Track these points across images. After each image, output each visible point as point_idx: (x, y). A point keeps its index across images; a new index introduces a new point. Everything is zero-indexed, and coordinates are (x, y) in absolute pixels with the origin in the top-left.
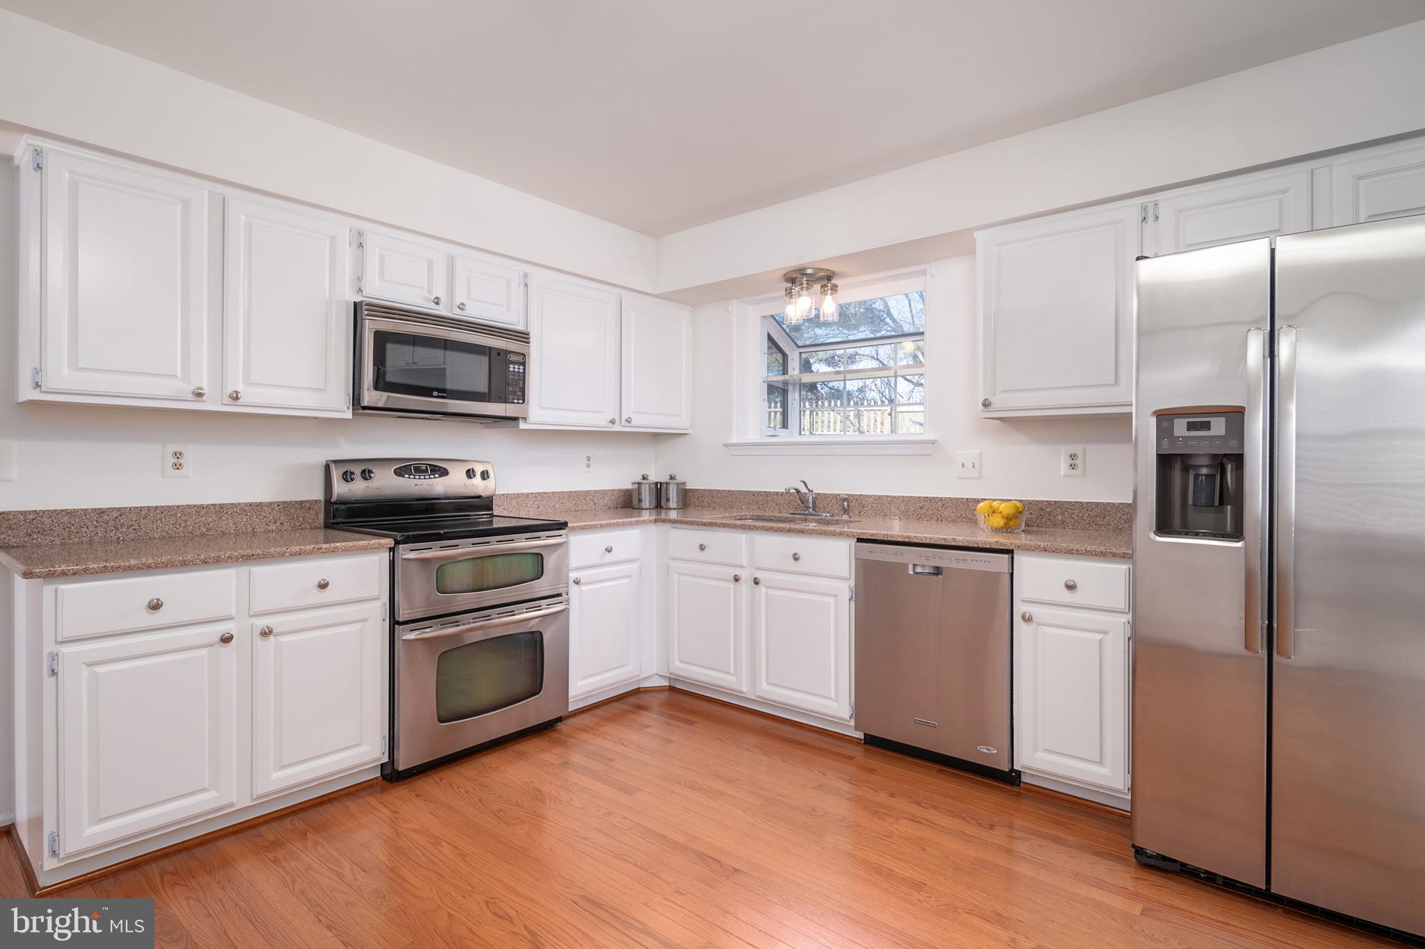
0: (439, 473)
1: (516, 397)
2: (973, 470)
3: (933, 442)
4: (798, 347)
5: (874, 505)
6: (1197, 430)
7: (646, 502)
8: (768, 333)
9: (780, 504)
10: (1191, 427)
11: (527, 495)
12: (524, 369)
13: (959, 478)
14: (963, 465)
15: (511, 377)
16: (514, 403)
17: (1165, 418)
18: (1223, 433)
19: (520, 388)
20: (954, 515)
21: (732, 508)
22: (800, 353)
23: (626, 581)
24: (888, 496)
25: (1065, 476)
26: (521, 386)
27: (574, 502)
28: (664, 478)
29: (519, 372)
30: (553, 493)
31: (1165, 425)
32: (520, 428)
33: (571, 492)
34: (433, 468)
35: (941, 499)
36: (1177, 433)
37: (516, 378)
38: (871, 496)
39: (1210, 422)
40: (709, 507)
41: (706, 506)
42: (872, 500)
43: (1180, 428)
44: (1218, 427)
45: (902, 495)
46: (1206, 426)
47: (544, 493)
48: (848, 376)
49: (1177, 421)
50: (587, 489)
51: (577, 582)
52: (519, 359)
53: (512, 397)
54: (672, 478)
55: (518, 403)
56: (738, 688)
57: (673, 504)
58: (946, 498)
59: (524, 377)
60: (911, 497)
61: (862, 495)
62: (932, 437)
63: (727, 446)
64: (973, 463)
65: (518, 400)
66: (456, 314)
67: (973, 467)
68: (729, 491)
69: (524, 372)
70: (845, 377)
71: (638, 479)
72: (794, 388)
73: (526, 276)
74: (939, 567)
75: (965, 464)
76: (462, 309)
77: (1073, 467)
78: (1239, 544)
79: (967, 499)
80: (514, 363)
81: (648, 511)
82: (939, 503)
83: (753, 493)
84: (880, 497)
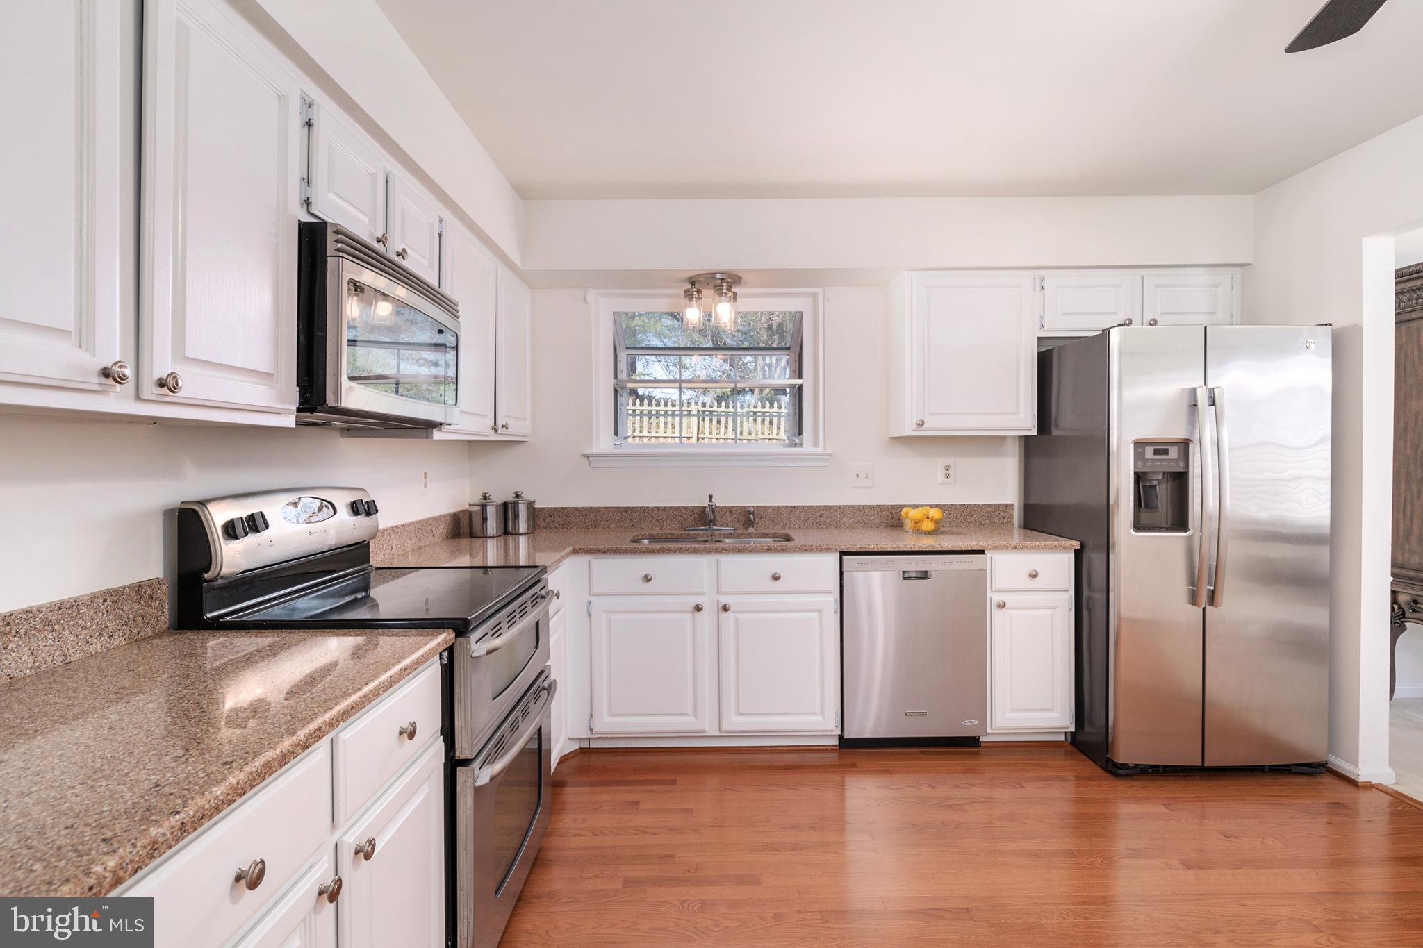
3: (830, 455)
4: (626, 348)
6: (1160, 455)
7: (492, 526)
9: (661, 519)
10: (1157, 452)
12: (456, 356)
13: (854, 487)
14: (857, 475)
16: (449, 404)
17: (1140, 445)
18: (1176, 457)
20: (851, 520)
21: (595, 527)
22: (627, 355)
24: (787, 506)
25: (942, 484)
28: (510, 497)
31: (1140, 450)
35: (840, 507)
36: (1147, 457)
38: (769, 507)
39: (1168, 449)
40: (562, 528)
41: (556, 527)
42: (770, 510)
43: (1149, 453)
44: (1173, 453)
46: (1166, 452)
48: (683, 385)
49: (1147, 448)
54: (517, 495)
56: (699, 728)
57: (523, 526)
58: (844, 506)
60: (811, 506)
61: (760, 507)
63: (587, 457)
64: (867, 474)
68: (591, 508)
70: (680, 385)
72: (623, 392)
74: (926, 572)
75: (859, 474)
77: (947, 476)
78: (1186, 534)
79: (864, 506)
81: (495, 539)
82: (838, 511)
83: (626, 510)
84: (779, 507)
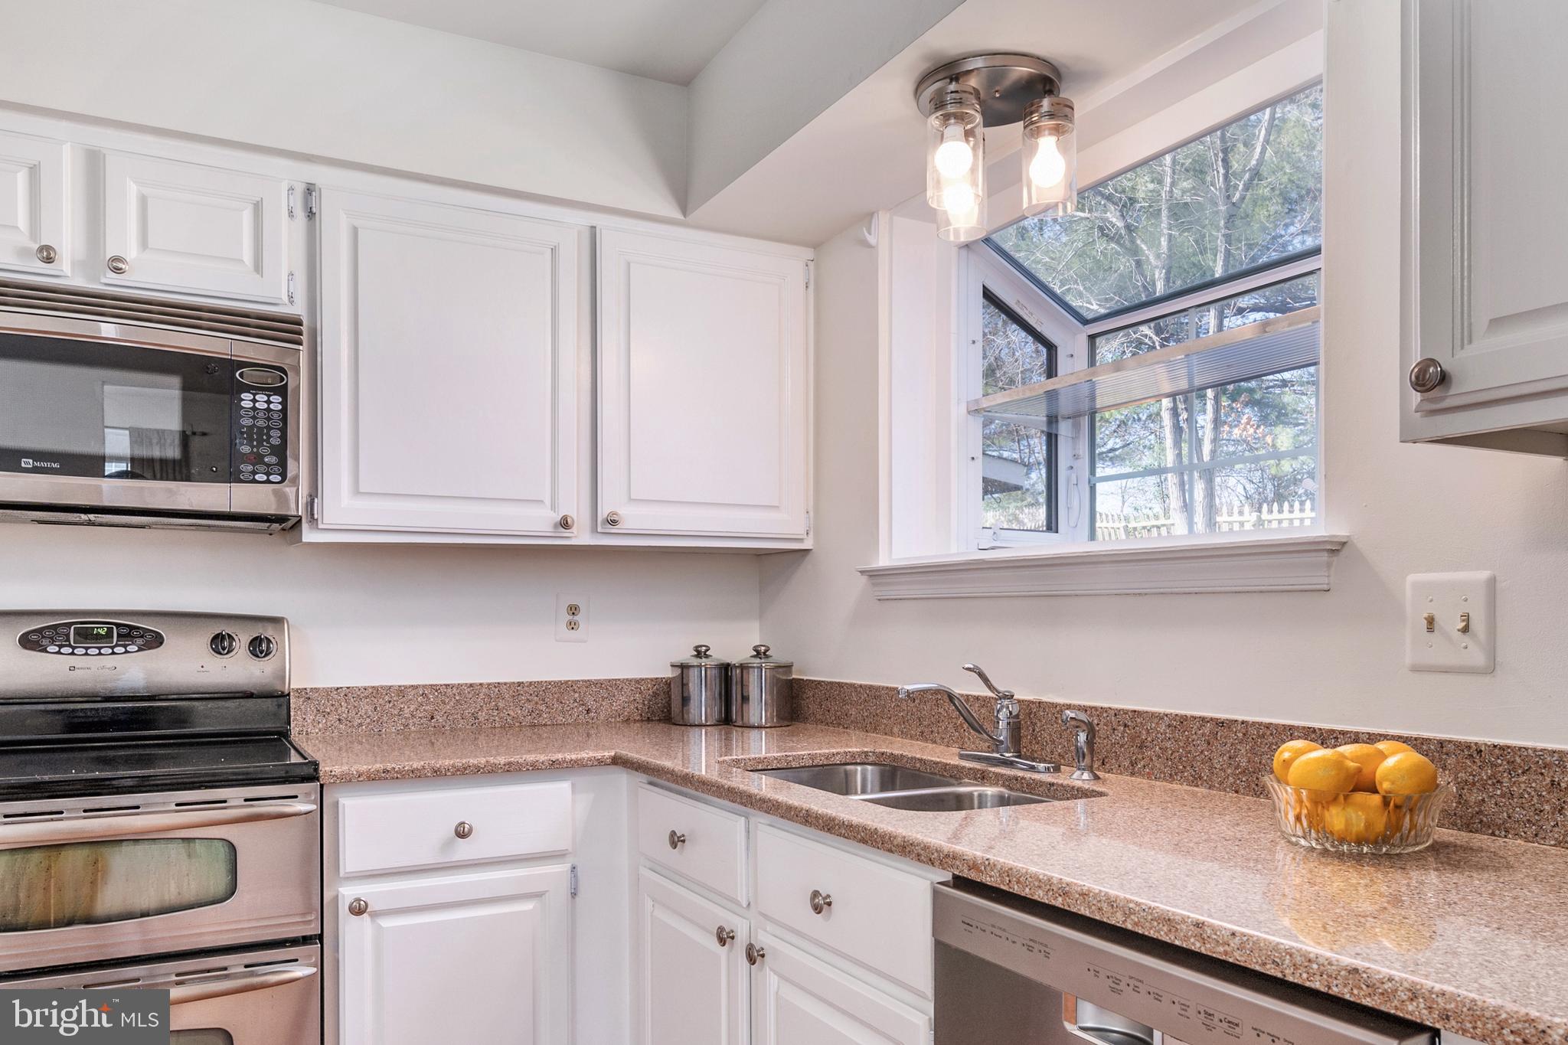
0: (140, 641)
1: (262, 468)
2: (1465, 640)
3: (1336, 548)
4: (1085, 322)
5: (1168, 744)
7: (700, 710)
8: (984, 286)
11: (402, 691)
12: (284, 403)
13: (1416, 669)
14: (1431, 622)
15: (246, 422)
16: (255, 481)
19: (272, 447)
22: (1092, 338)
23: (528, 906)
26: (276, 441)
27: (529, 706)
28: (741, 655)
29: (268, 410)
30: (471, 685)
32: (304, 540)
33: (519, 684)
34: (125, 631)
37: (261, 423)
38: (1160, 717)
45: (1240, 718)
47: (447, 686)
50: (563, 678)
51: (358, 909)
52: (269, 378)
53: (250, 468)
54: (759, 654)
55: (268, 482)
57: (757, 716)
59: (284, 420)
62: (1338, 530)
63: (870, 575)
64: (1467, 618)
65: (268, 474)
66: (105, 282)
67: (1465, 630)
68: (871, 687)
69: (284, 411)
71: (686, 655)
72: (1077, 427)
73: (310, 190)
75: (1437, 618)
76: (117, 270)
80: (254, 389)
